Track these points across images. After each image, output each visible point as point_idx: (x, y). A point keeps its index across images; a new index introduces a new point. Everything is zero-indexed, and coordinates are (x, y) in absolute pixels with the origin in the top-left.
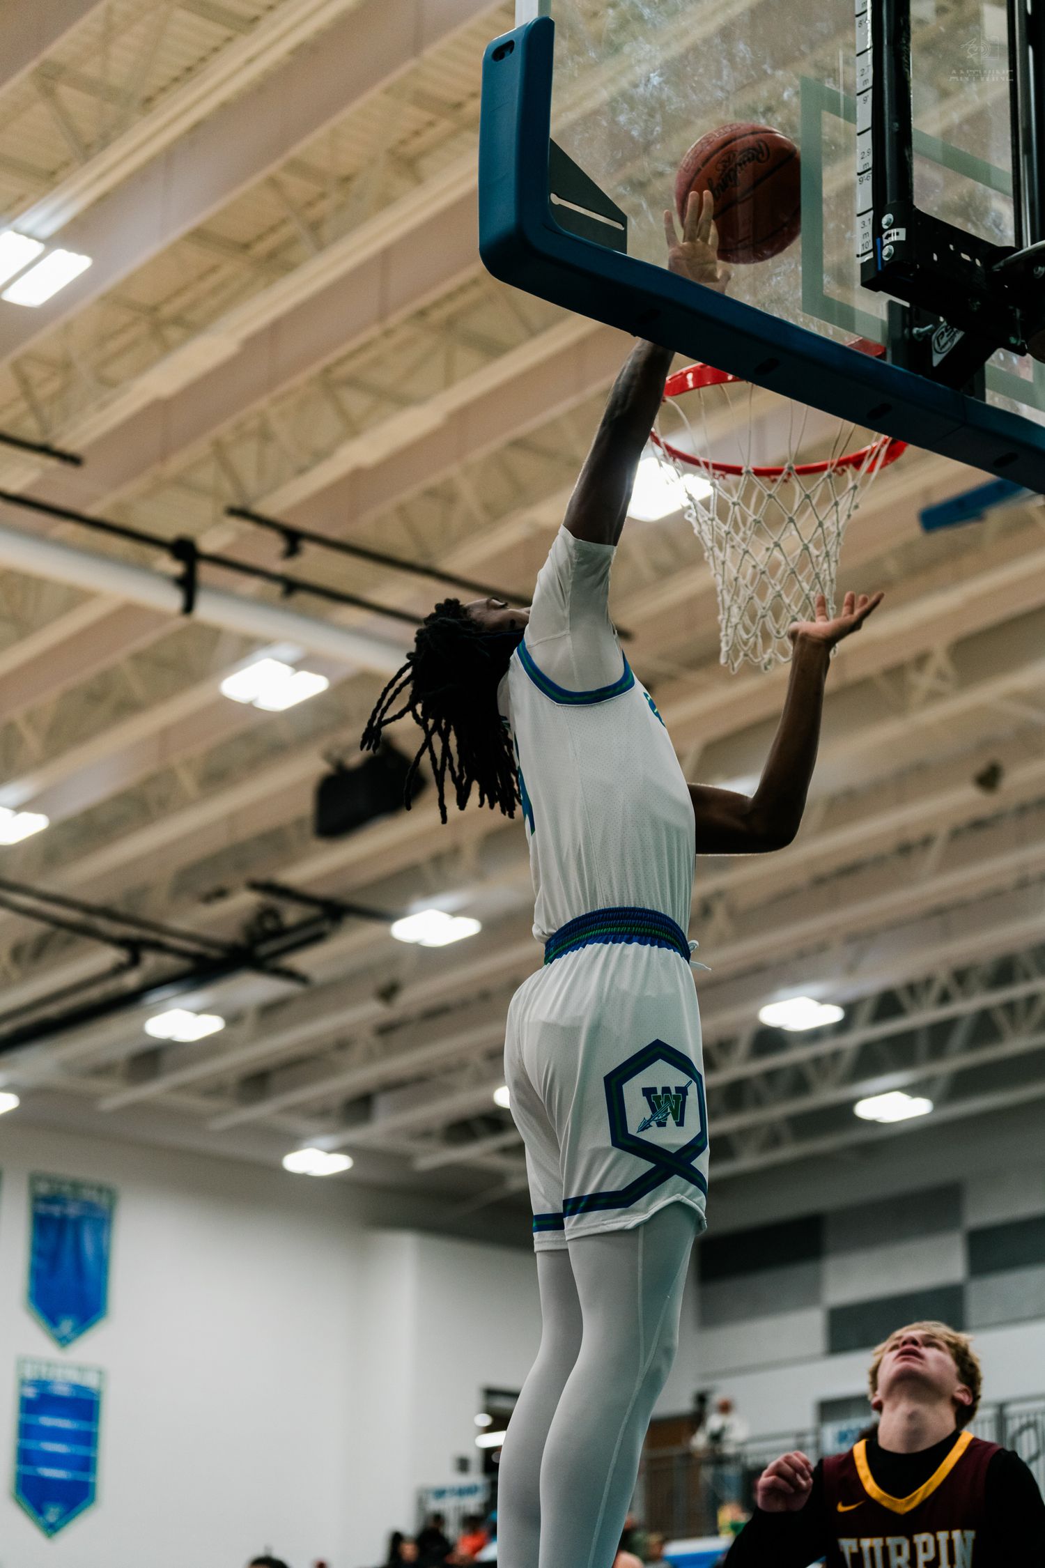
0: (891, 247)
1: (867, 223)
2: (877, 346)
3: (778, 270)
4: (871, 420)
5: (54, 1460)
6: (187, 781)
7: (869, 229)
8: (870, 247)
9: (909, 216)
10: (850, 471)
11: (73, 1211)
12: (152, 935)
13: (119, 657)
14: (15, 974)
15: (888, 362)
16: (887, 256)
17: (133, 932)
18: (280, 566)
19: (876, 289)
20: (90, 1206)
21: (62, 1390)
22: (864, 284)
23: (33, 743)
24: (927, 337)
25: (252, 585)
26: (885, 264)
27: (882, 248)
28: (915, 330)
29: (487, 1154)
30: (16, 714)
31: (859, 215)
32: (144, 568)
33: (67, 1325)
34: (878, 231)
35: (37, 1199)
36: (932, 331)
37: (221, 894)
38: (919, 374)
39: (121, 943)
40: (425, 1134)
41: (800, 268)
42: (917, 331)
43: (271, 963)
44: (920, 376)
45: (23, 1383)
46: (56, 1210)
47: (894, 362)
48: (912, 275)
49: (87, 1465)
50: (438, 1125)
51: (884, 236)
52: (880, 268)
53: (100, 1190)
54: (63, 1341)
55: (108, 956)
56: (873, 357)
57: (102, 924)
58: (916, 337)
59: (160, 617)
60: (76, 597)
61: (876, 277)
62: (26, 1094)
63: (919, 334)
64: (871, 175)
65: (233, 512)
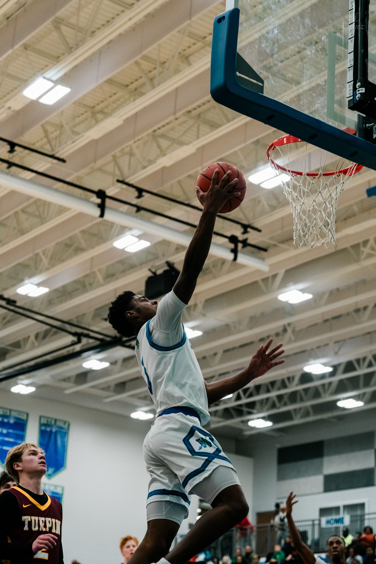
0: (360, 95)
1: (351, 86)
2: (353, 130)
3: (318, 102)
4: (350, 157)
6: (100, 277)
7: (352, 88)
8: (352, 94)
9: (366, 83)
10: (342, 175)
11: (54, 430)
12: (85, 332)
13: (77, 232)
14: (36, 344)
15: (357, 136)
16: (358, 98)
17: (79, 330)
18: (135, 201)
19: (354, 110)
20: (61, 428)
22: (349, 108)
23: (45, 261)
24: (372, 128)
25: (125, 208)
26: (357, 101)
27: (356, 95)
28: (367, 125)
30: (40, 251)
31: (348, 83)
32: (87, 200)
33: (51, 470)
34: (355, 89)
35: (41, 425)
36: (373, 126)
38: (368, 141)
39: (74, 334)
41: (326, 101)
42: (368, 125)
43: (128, 344)
44: (369, 142)
46: (48, 429)
47: (359, 136)
48: (366, 105)
51: (357, 90)
52: (355, 102)
53: (65, 422)
54: (49, 476)
55: (70, 339)
56: (352, 134)
57: (68, 327)
58: (368, 128)
59: (93, 218)
60: (62, 210)
61: (354, 106)
62: (39, 387)
63: (369, 127)
64: (353, 68)
65: (119, 181)
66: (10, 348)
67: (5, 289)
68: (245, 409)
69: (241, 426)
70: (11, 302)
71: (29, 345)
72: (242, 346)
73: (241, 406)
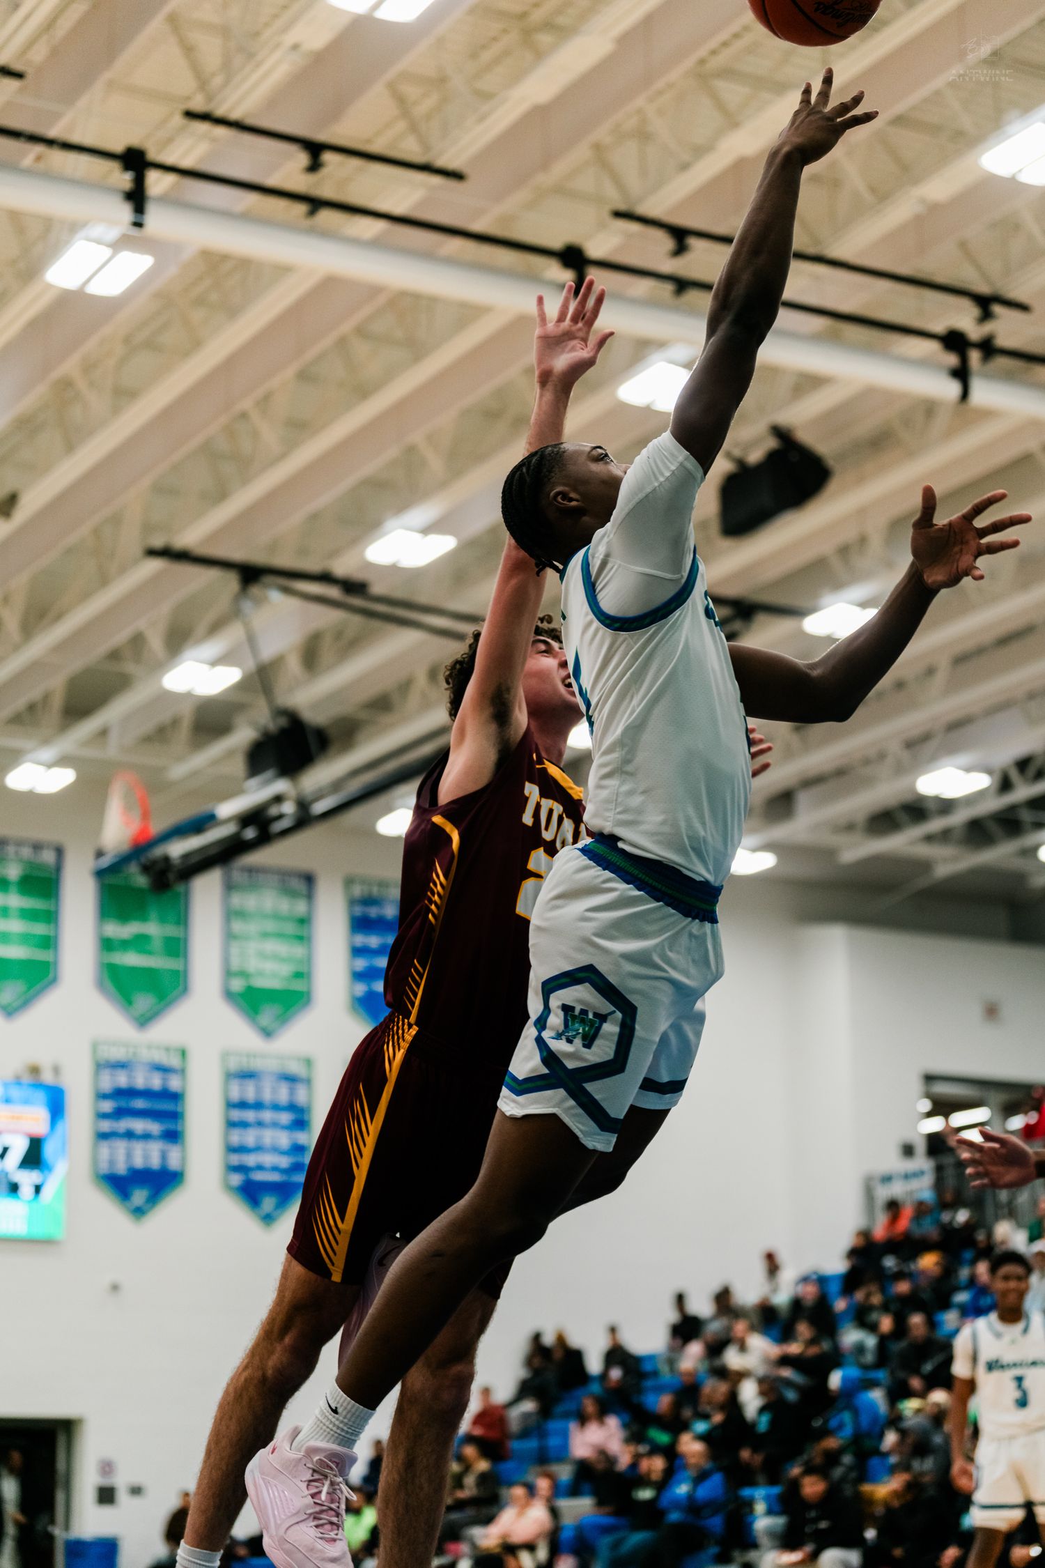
13: (513, 372)
18: (668, 265)
23: (436, 464)
25: (643, 286)
29: (912, 843)
30: (417, 437)
32: (532, 277)
40: (850, 827)
50: (861, 817)
60: (469, 313)
65: (618, 214)
66: (363, 715)
67: (335, 553)
68: (1026, 816)
69: (1019, 864)
70: (354, 587)
71: (414, 699)
72: (1004, 641)
73: (1013, 808)
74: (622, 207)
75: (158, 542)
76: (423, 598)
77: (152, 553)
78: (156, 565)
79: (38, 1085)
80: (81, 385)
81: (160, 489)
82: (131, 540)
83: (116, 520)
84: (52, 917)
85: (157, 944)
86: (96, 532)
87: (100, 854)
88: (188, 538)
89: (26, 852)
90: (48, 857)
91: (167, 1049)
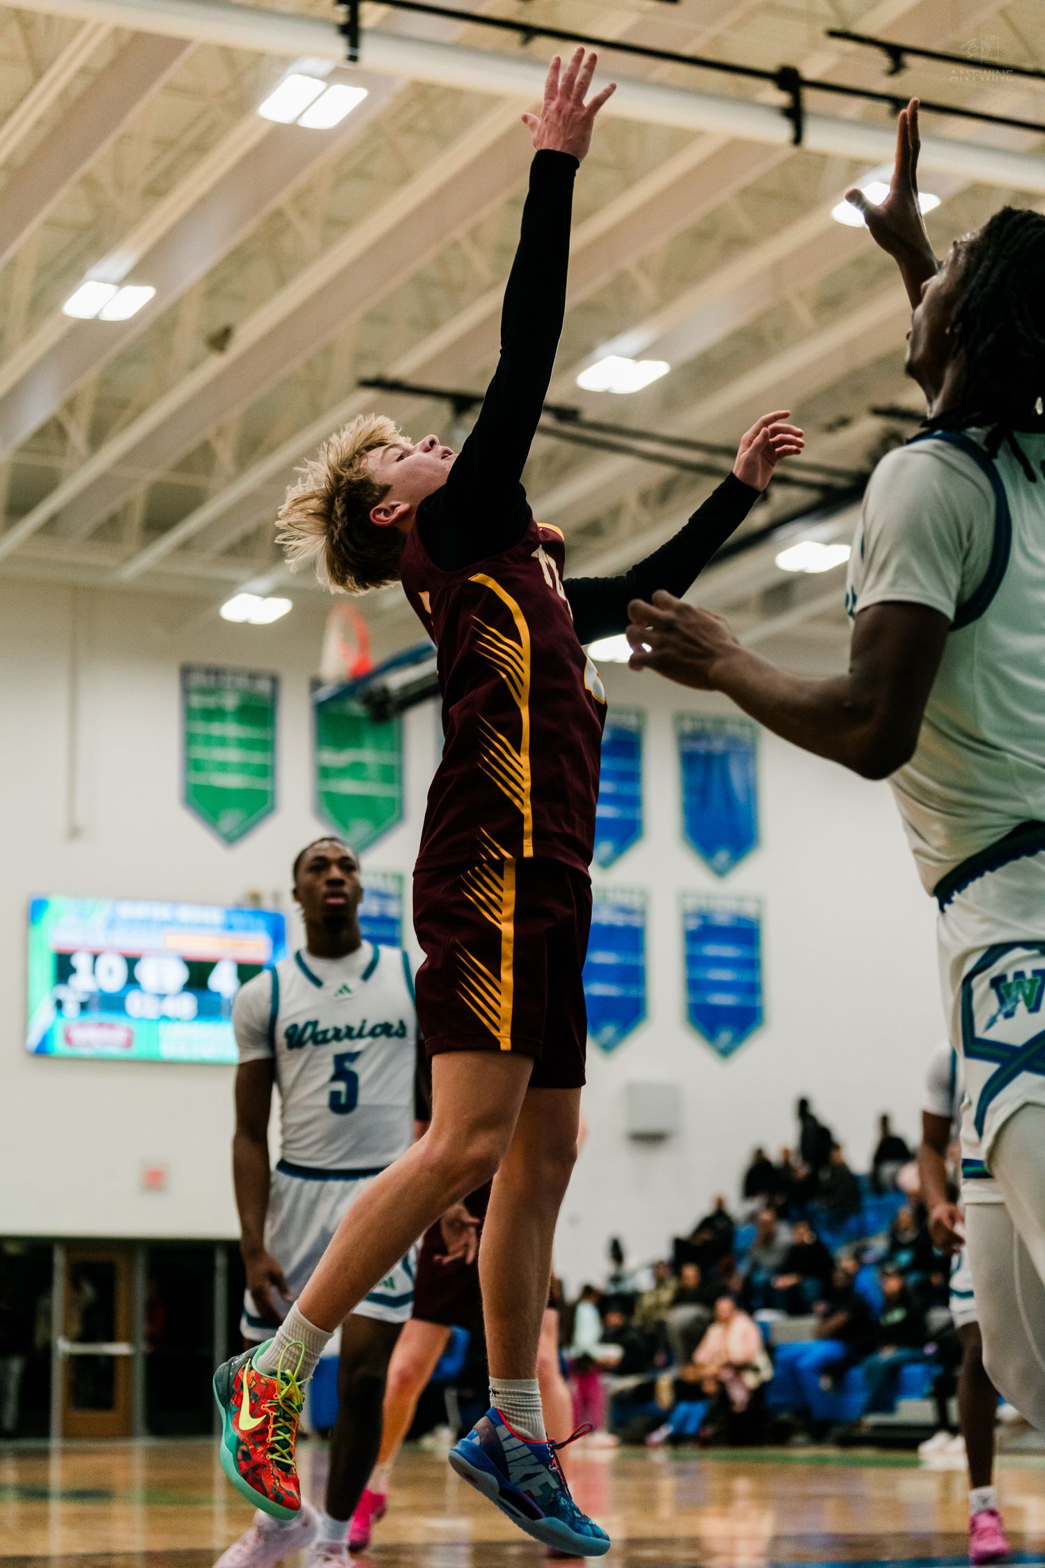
5: (721, 986)
6: (803, 313)
11: (718, 746)
13: (725, 195)
14: (646, 520)
18: (884, 85)
20: (736, 740)
21: (722, 919)
23: (647, 288)
25: (856, 106)
30: (628, 263)
32: (746, 101)
33: (722, 856)
35: (683, 738)
37: (844, 422)
45: (686, 916)
46: (701, 747)
49: (753, 988)
53: (742, 724)
54: (721, 873)
59: (767, 149)
60: (680, 139)
65: (833, 34)
66: (573, 541)
70: (566, 413)
71: (625, 523)
74: (837, 26)
75: (370, 372)
76: (634, 424)
77: (367, 384)
78: (369, 395)
79: (258, 913)
80: (292, 215)
81: (373, 318)
82: (343, 370)
83: (328, 351)
84: (268, 746)
85: (372, 771)
86: (309, 365)
87: (316, 684)
88: (401, 369)
89: (242, 682)
90: (264, 686)
91: (385, 876)
